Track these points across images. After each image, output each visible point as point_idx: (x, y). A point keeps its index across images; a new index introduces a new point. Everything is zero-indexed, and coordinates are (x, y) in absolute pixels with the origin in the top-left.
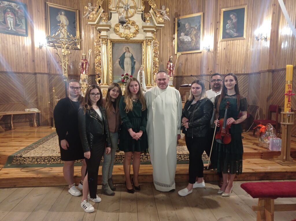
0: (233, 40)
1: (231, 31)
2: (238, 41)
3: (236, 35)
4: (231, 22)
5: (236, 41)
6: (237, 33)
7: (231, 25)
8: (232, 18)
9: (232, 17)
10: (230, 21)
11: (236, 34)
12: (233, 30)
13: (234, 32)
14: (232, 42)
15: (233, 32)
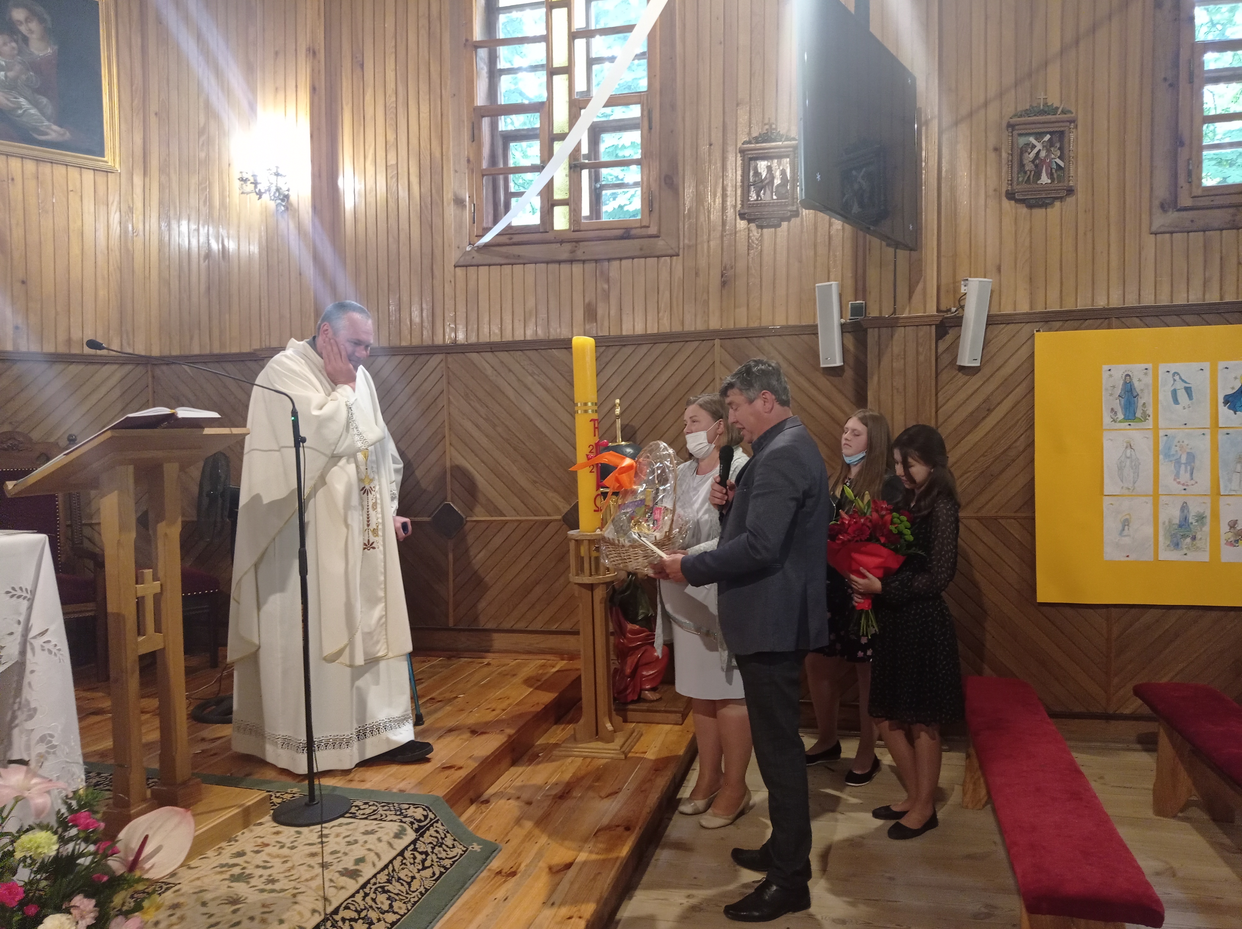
0: (38, 160)
1: (22, 100)
2: (74, 173)
3: (60, 139)
4: (20, 52)
5: (60, 170)
6: (61, 126)
7: (18, 67)
8: (23, 29)
9: (21, 23)
10: (14, 44)
11: (54, 132)
12: (35, 104)
13: (43, 114)
14: (30, 166)
15: (33, 111)
